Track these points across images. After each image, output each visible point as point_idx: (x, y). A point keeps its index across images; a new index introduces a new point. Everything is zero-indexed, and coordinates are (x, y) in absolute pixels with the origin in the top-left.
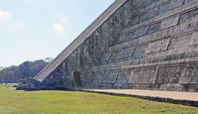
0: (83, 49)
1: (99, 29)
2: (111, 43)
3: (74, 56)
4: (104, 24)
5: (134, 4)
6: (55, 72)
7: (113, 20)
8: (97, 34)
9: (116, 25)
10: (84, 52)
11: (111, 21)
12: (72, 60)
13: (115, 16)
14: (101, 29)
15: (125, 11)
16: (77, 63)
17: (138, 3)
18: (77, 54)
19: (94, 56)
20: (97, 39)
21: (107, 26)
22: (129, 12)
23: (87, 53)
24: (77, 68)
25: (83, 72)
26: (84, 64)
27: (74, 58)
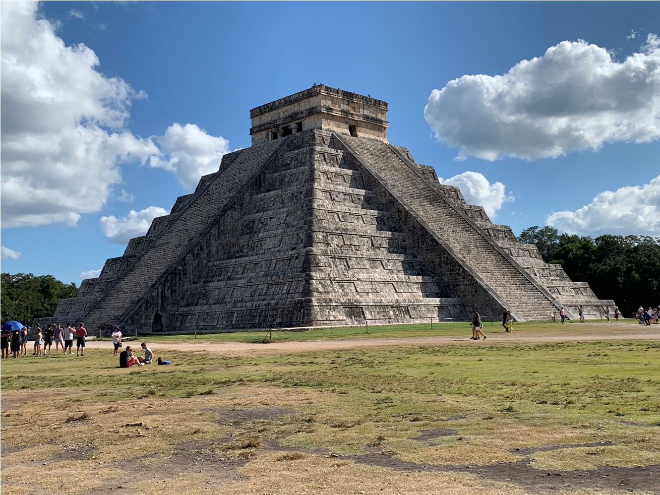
0: (165, 287)
1: (182, 262)
2: (196, 278)
3: (155, 296)
4: (188, 255)
5: (223, 229)
6: (134, 315)
7: (198, 250)
8: (180, 268)
10: (166, 290)
12: (153, 300)
13: (200, 245)
14: (184, 262)
15: (211, 238)
16: (158, 304)
17: (226, 227)
18: (158, 294)
19: (177, 294)
20: (180, 274)
22: (216, 239)
23: (169, 292)
24: (158, 310)
25: (164, 315)
26: (165, 305)
27: (155, 298)
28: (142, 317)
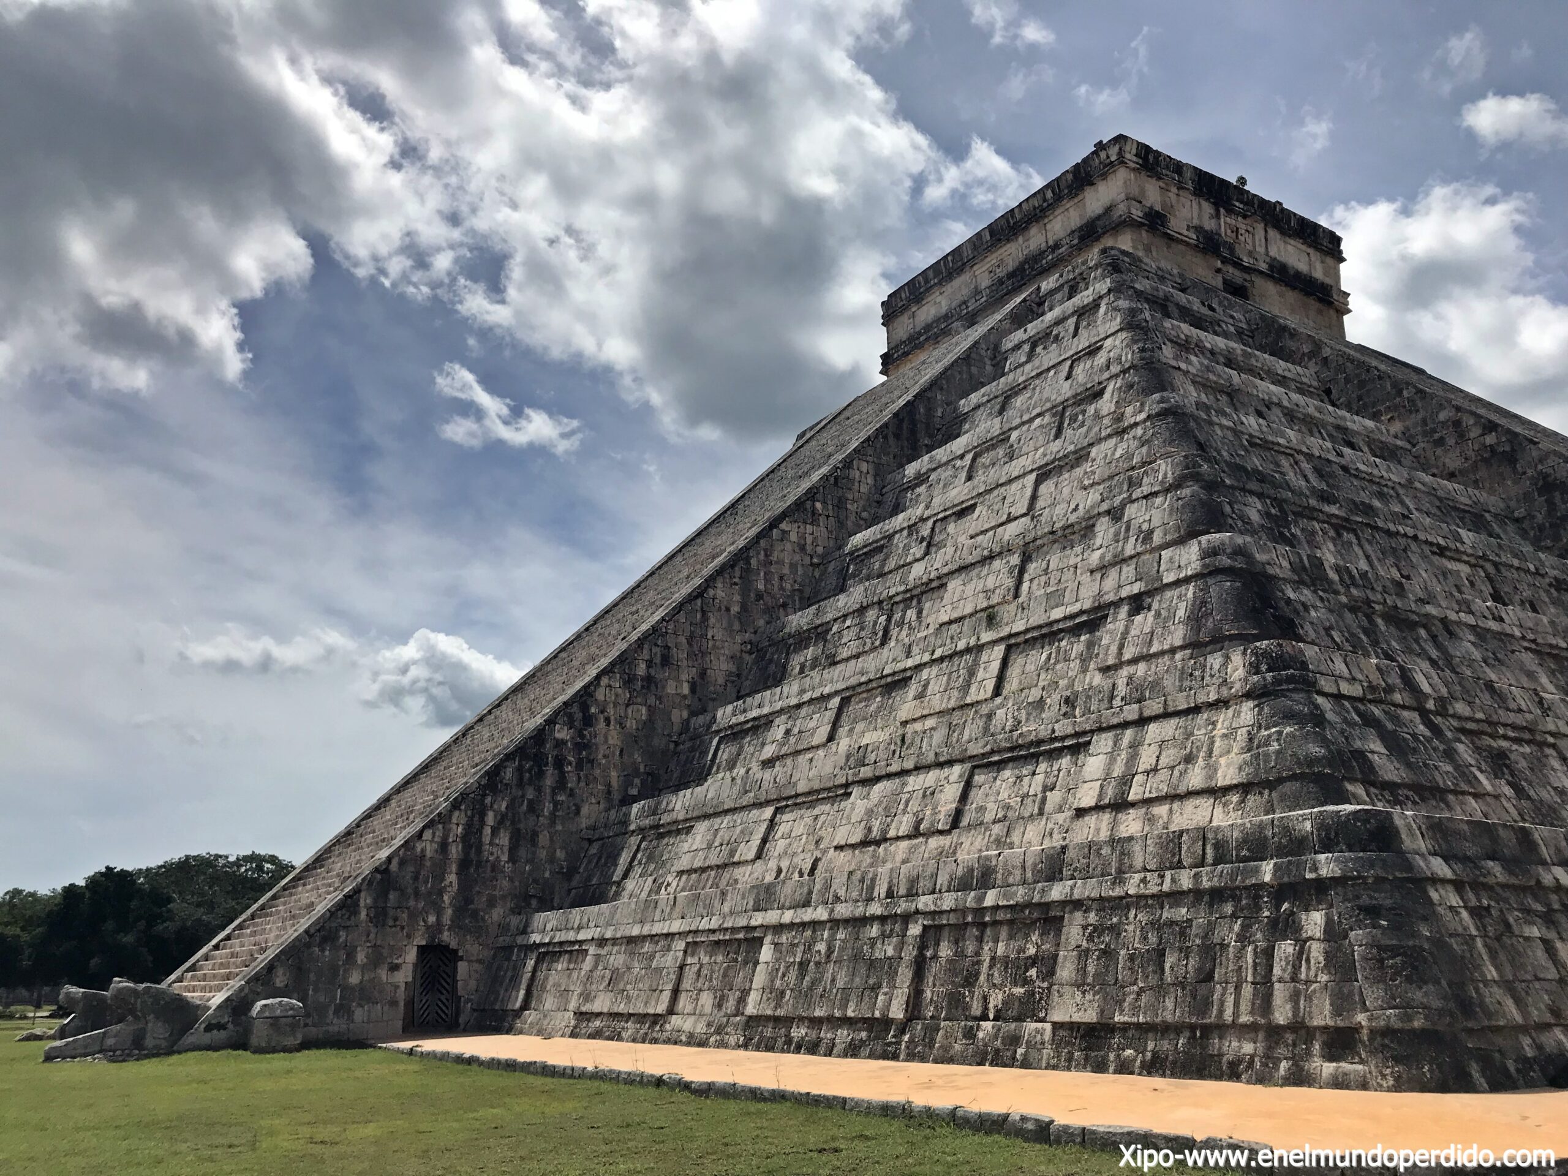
0: (482, 815)
1: (575, 708)
2: (637, 781)
3: (429, 854)
4: (604, 681)
5: (761, 586)
6: (308, 946)
7: (650, 663)
8: (562, 733)
9: (664, 687)
10: (487, 831)
11: (641, 669)
12: (416, 877)
13: (659, 643)
14: (585, 708)
15: (712, 621)
16: (441, 893)
18: (444, 846)
19: (543, 854)
20: (559, 763)
21: (620, 691)
22: (730, 625)
23: (504, 839)
24: (439, 923)
25: (472, 948)
26: (480, 902)
27: (428, 864)
28: (351, 956)
